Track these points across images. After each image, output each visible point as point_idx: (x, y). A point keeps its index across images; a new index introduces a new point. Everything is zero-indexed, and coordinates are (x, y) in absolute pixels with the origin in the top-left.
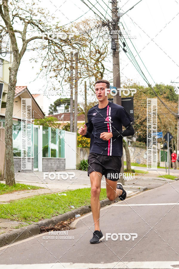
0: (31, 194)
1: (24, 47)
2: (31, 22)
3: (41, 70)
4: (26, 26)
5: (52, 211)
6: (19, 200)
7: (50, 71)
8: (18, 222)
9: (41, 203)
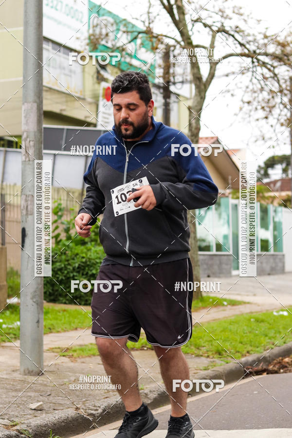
0: (228, 312)
1: (212, 71)
2: (222, 30)
3: (241, 109)
4: (214, 37)
5: (264, 341)
6: (208, 322)
7: (256, 109)
8: (208, 359)
9: (245, 328)
